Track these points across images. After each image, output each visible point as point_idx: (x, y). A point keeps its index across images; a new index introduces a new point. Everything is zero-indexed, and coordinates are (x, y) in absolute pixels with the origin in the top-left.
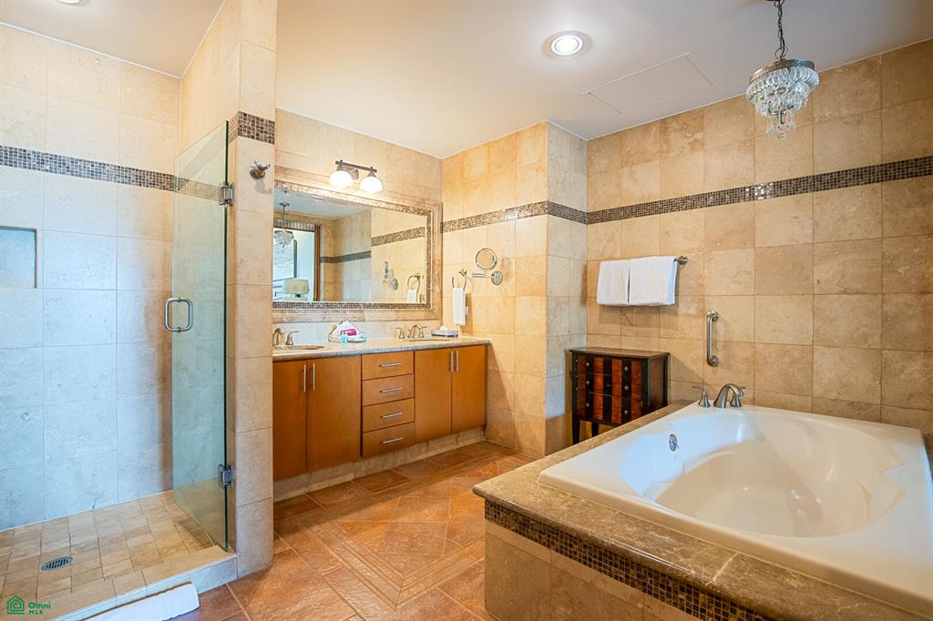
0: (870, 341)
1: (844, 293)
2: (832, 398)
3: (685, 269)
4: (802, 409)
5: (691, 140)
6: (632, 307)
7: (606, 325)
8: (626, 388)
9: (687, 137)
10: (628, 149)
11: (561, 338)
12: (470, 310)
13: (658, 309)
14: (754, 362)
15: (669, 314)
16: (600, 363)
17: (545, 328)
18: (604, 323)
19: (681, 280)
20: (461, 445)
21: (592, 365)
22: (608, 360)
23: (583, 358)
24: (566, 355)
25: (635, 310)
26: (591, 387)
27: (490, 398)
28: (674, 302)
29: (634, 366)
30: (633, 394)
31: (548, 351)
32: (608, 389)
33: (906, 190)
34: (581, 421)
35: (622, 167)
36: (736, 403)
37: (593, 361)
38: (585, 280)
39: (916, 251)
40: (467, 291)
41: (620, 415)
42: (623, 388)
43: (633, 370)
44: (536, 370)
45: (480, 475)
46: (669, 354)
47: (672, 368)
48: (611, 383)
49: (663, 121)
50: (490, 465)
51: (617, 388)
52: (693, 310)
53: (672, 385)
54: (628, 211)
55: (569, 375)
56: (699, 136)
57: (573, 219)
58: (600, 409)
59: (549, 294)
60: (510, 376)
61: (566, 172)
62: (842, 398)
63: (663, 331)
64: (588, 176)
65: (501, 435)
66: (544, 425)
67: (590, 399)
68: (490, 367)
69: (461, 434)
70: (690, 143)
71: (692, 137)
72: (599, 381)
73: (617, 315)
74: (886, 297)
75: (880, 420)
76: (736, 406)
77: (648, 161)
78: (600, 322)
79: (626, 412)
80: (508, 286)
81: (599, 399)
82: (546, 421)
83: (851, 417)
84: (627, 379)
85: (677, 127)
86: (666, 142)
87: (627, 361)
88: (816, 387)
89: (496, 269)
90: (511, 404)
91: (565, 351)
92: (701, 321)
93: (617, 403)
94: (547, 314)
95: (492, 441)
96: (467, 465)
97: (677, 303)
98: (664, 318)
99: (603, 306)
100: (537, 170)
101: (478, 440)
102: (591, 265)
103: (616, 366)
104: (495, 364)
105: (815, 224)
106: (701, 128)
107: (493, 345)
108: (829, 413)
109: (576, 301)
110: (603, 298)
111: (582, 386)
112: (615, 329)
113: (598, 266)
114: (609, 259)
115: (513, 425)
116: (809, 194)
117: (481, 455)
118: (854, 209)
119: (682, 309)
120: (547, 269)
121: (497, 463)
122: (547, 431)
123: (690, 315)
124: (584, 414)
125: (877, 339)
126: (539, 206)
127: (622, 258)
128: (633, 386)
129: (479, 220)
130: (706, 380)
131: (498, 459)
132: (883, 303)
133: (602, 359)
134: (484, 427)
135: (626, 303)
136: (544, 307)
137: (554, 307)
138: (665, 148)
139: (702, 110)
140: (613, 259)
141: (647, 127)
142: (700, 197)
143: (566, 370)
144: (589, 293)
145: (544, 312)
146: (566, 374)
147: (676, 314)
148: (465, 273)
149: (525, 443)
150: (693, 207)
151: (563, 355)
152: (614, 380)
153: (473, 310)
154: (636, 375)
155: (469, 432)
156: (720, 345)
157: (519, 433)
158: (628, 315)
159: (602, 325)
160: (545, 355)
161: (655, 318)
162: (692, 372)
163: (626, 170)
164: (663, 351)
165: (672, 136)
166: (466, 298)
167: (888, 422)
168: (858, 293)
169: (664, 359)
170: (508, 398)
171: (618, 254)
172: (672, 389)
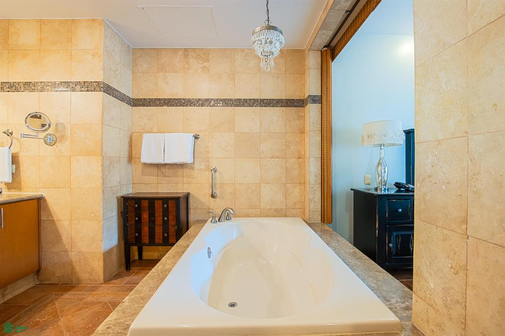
0: (282, 180)
1: (272, 157)
2: (268, 208)
3: (199, 142)
4: (256, 216)
5: (202, 66)
6: (166, 164)
7: (147, 177)
8: (166, 218)
9: (200, 63)
10: (163, 61)
11: (113, 189)
12: (17, 168)
13: (182, 166)
14: (235, 194)
15: (189, 169)
16: (145, 204)
17: (100, 181)
18: (145, 176)
19: (196, 149)
20: (9, 297)
21: (140, 206)
22: (152, 201)
23: (133, 202)
24: (118, 200)
25: (167, 167)
26: (139, 222)
27: (43, 244)
28: (192, 162)
29: (171, 203)
30: (170, 222)
31: (104, 199)
32: (152, 221)
33: (293, 112)
34: (131, 247)
35: (158, 72)
36: (228, 218)
37: (141, 203)
38: (131, 146)
39: (297, 139)
40: (14, 150)
41: (162, 237)
42: (163, 219)
43: (169, 206)
44: (92, 215)
45: (37, 324)
46: (189, 193)
47: (191, 201)
48: (154, 216)
49: (186, 50)
50: (49, 309)
51: (159, 220)
52: (203, 167)
53: (191, 212)
54: (162, 102)
55: (120, 214)
56: (206, 64)
57: (123, 100)
58: (146, 236)
59: (104, 155)
60: (66, 223)
61: (117, 65)
62: (272, 208)
63: (185, 180)
64: (133, 73)
65: (57, 275)
66: (102, 257)
67: (139, 230)
68: (43, 218)
69: (9, 286)
70: (202, 68)
71: (203, 64)
72: (145, 216)
73: (155, 170)
74: (287, 160)
75: (285, 216)
76: (229, 220)
77: (176, 72)
78: (142, 175)
79: (166, 234)
80: (63, 147)
81: (146, 230)
82: (104, 253)
83: (275, 217)
84: (166, 212)
85: (194, 55)
86: (188, 63)
87: (165, 200)
88: (262, 204)
89: (49, 131)
90: (67, 247)
91: (117, 198)
92: (207, 173)
93: (159, 230)
94: (103, 171)
95: (48, 282)
96: (19, 318)
97: (194, 163)
98: (186, 171)
99: (145, 164)
100: (93, 56)
101: (31, 285)
102: (135, 135)
103: (158, 205)
104: (50, 214)
105: (261, 123)
106: (207, 60)
107: (46, 198)
108: (267, 216)
109: (124, 160)
110: (145, 159)
111: (132, 222)
112: (153, 179)
113: (141, 137)
114: (149, 132)
115: (70, 264)
116: (259, 108)
117: (36, 301)
118: (276, 118)
119: (197, 166)
120: (102, 135)
121: (56, 302)
122: (104, 262)
123: (201, 169)
124: (134, 241)
125: (284, 179)
126: (95, 84)
127: (158, 132)
128: (170, 217)
129: (28, 86)
130: (211, 207)
131: (56, 299)
132: (286, 162)
133: (147, 201)
134: (38, 272)
135: (162, 162)
136: (100, 164)
137: (108, 164)
138: (186, 66)
139: (208, 50)
140: (152, 132)
141: (175, 50)
142: (207, 100)
143: (118, 212)
144: (133, 155)
145: (100, 169)
146: (118, 214)
147: (193, 168)
148: (11, 134)
149: (84, 276)
150: (202, 105)
151: (116, 201)
152: (157, 215)
153: (21, 168)
154: (172, 209)
155: (20, 282)
156: (217, 186)
157: (77, 268)
158: (162, 170)
159: (143, 177)
160: (101, 203)
161: (180, 171)
162: (203, 202)
163: (161, 74)
164: (186, 191)
165: (191, 60)
166: (12, 156)
167: (288, 216)
168: (277, 157)
169: (187, 197)
170: (65, 242)
171: (155, 130)
172: (191, 214)
